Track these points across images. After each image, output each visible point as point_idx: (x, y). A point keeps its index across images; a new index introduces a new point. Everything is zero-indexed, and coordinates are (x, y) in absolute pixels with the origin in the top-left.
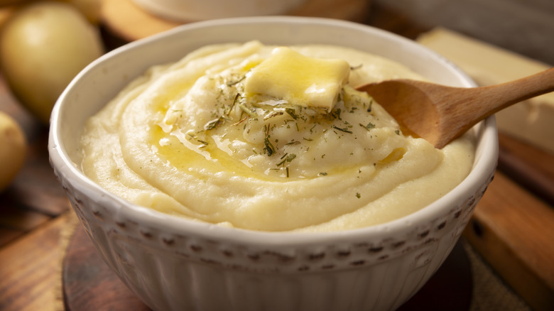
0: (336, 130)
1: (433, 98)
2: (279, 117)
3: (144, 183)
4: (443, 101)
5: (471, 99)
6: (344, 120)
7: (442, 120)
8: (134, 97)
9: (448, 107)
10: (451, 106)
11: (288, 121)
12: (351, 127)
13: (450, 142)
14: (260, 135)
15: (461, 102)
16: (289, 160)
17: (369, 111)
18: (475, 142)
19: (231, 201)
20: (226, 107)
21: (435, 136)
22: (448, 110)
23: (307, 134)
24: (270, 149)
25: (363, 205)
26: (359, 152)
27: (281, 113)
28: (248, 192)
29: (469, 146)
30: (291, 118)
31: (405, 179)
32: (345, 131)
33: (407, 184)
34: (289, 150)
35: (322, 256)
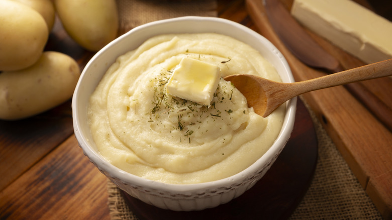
0: (213, 116)
1: (264, 88)
2: (184, 111)
3: (122, 146)
4: (269, 90)
5: (283, 90)
6: (217, 109)
7: (268, 100)
8: (113, 82)
9: (271, 93)
10: (273, 93)
11: (189, 113)
12: (220, 113)
13: (271, 113)
14: (176, 120)
15: (278, 92)
16: (190, 134)
17: (230, 99)
18: (285, 112)
19: (163, 156)
20: (159, 99)
21: (264, 110)
22: (272, 95)
23: (199, 119)
24: (181, 127)
25: (225, 158)
26: (224, 127)
27: (185, 110)
28: (171, 152)
29: (281, 114)
30: (191, 111)
31: (247, 141)
32: (217, 116)
33: (247, 144)
34: (190, 128)
35: (204, 194)
